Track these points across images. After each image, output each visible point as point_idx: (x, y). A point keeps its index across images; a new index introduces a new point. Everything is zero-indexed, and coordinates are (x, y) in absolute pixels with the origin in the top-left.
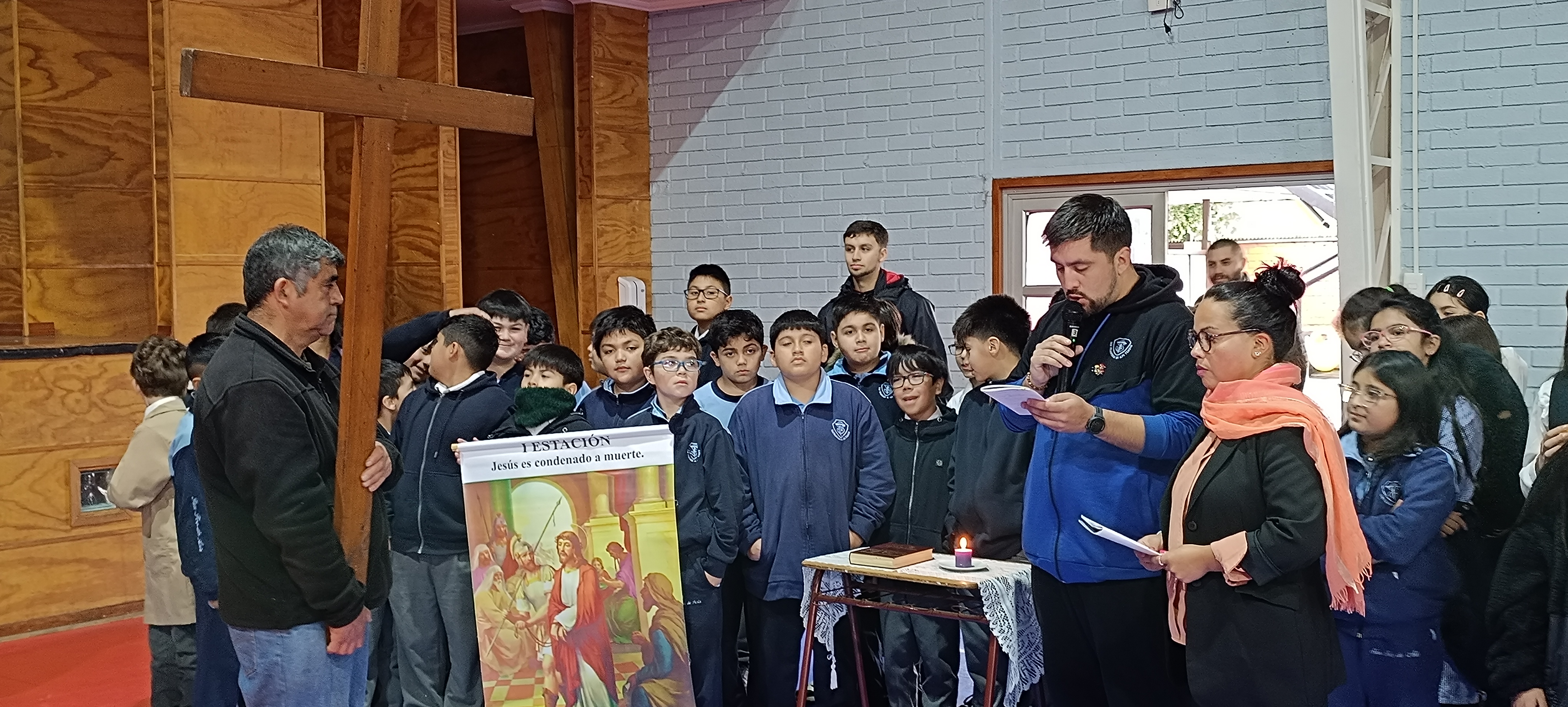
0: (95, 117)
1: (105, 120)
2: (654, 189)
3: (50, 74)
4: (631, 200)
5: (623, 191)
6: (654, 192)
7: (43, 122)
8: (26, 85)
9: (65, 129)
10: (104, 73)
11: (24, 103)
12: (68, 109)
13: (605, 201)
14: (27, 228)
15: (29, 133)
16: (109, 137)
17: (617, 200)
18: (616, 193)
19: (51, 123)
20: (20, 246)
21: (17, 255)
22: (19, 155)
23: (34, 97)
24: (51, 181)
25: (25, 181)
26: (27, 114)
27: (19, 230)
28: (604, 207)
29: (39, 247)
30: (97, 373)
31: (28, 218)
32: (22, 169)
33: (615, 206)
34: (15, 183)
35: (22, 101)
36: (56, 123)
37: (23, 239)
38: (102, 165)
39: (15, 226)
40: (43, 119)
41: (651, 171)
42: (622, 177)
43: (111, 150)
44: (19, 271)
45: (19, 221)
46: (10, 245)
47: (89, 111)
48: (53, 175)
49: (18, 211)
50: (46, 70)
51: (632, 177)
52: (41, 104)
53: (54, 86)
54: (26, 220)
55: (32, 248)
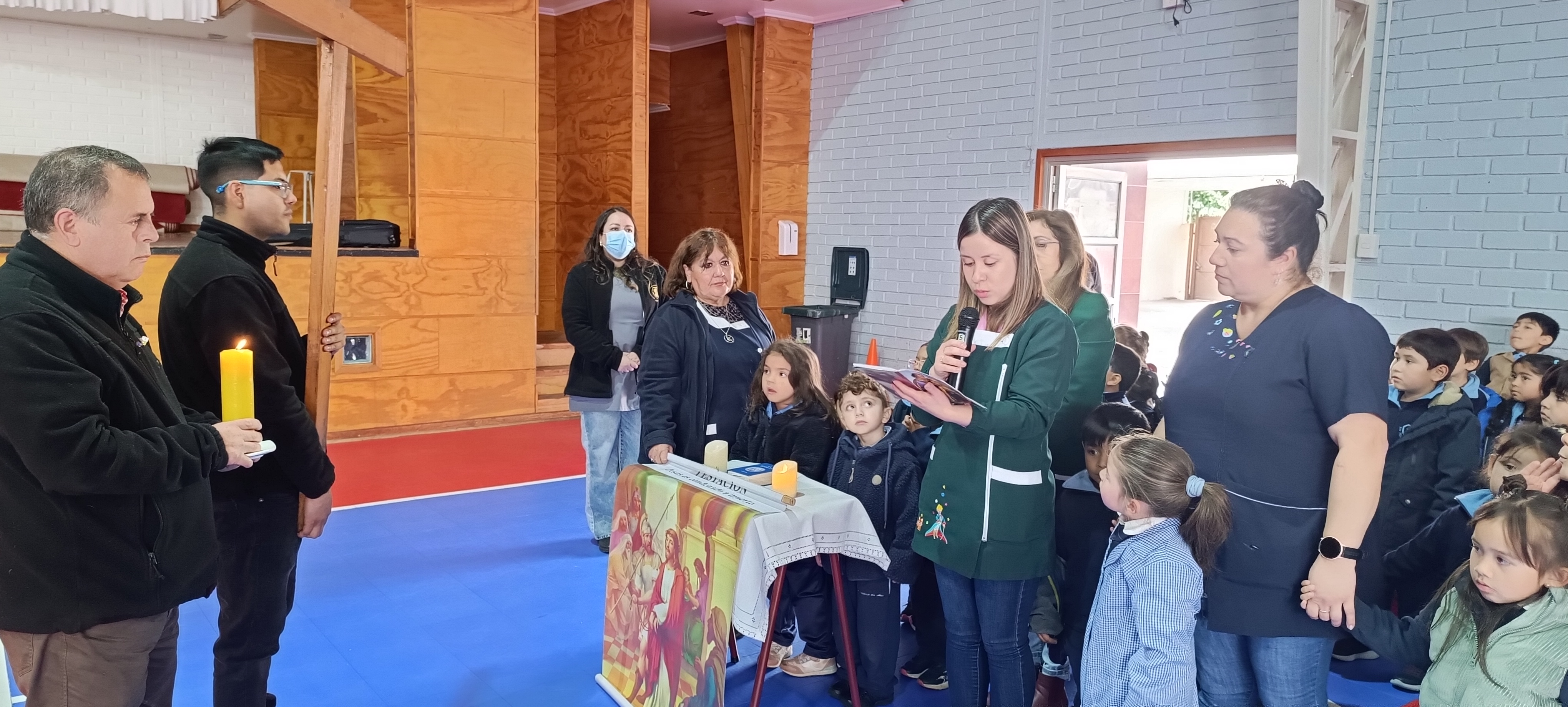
2: (811, 156)
4: (793, 164)
5: (787, 157)
6: (811, 158)
7: (371, 98)
8: (360, 72)
9: (389, 104)
11: (359, 85)
13: (770, 164)
14: (359, 170)
15: (362, 105)
17: (781, 164)
18: (781, 159)
19: (378, 99)
20: (354, 183)
21: (353, 189)
23: (365, 81)
24: (377, 139)
25: (358, 139)
26: (361, 92)
27: (354, 172)
28: (770, 168)
29: (368, 184)
30: (356, 269)
31: (360, 163)
32: (356, 130)
33: (780, 168)
35: (357, 83)
36: (382, 99)
37: (357, 177)
39: (354, 169)
40: (372, 95)
41: (810, 143)
42: (786, 147)
44: (355, 199)
45: (354, 166)
46: (352, 181)
48: (380, 135)
49: (354, 158)
51: (793, 147)
52: (371, 85)
55: (363, 184)
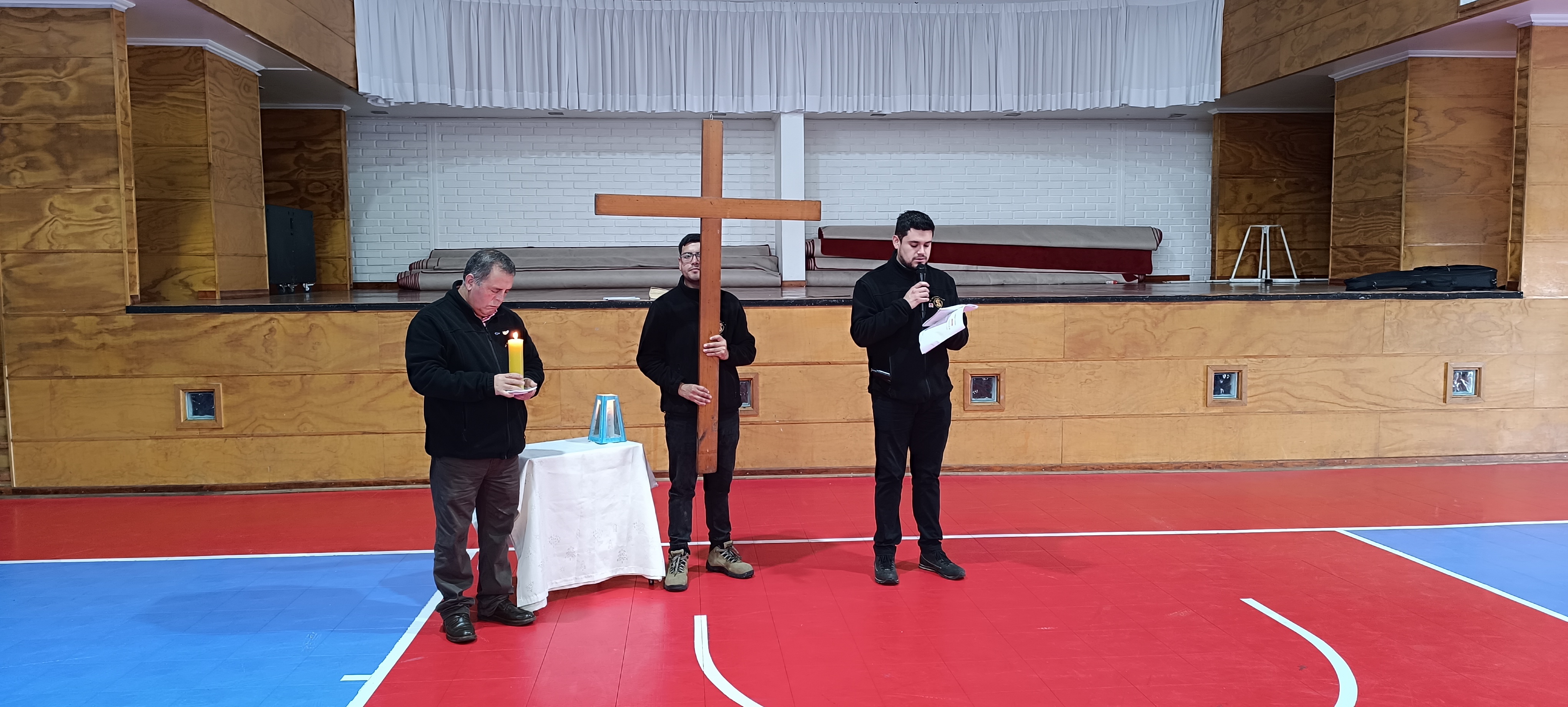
0: (1453, 150)
1: (1460, 151)
3: (1426, 124)
7: (1418, 155)
8: (1411, 133)
10: (1460, 121)
11: (1411, 145)
12: (1437, 146)
16: (1462, 161)
20: (1400, 233)
21: (1398, 238)
22: (1404, 176)
24: (1422, 192)
25: (1407, 193)
26: (1410, 151)
27: (1400, 223)
32: (1405, 186)
34: (1400, 194)
35: (1408, 143)
37: (1403, 228)
38: (1456, 180)
39: (1398, 220)
43: (1463, 170)
44: (1399, 248)
45: (1401, 217)
46: (1393, 232)
47: (1450, 146)
49: (1401, 211)
50: (1424, 122)
52: (1420, 144)
53: (1429, 132)
54: (1406, 216)
55: (1408, 234)
